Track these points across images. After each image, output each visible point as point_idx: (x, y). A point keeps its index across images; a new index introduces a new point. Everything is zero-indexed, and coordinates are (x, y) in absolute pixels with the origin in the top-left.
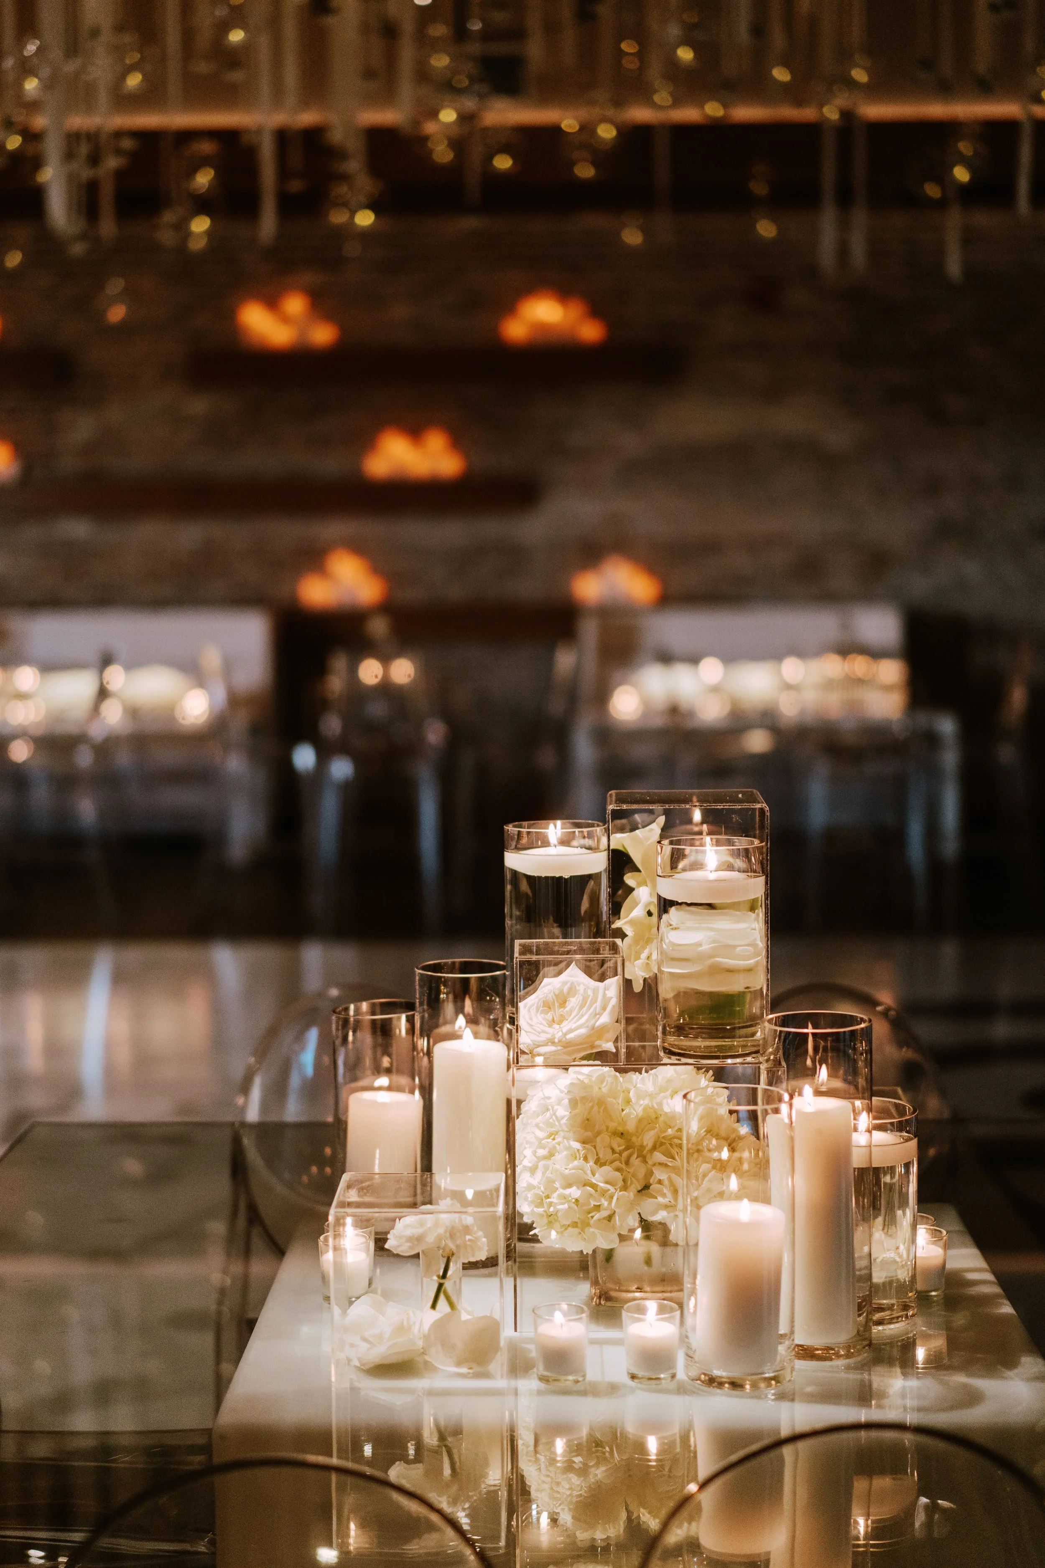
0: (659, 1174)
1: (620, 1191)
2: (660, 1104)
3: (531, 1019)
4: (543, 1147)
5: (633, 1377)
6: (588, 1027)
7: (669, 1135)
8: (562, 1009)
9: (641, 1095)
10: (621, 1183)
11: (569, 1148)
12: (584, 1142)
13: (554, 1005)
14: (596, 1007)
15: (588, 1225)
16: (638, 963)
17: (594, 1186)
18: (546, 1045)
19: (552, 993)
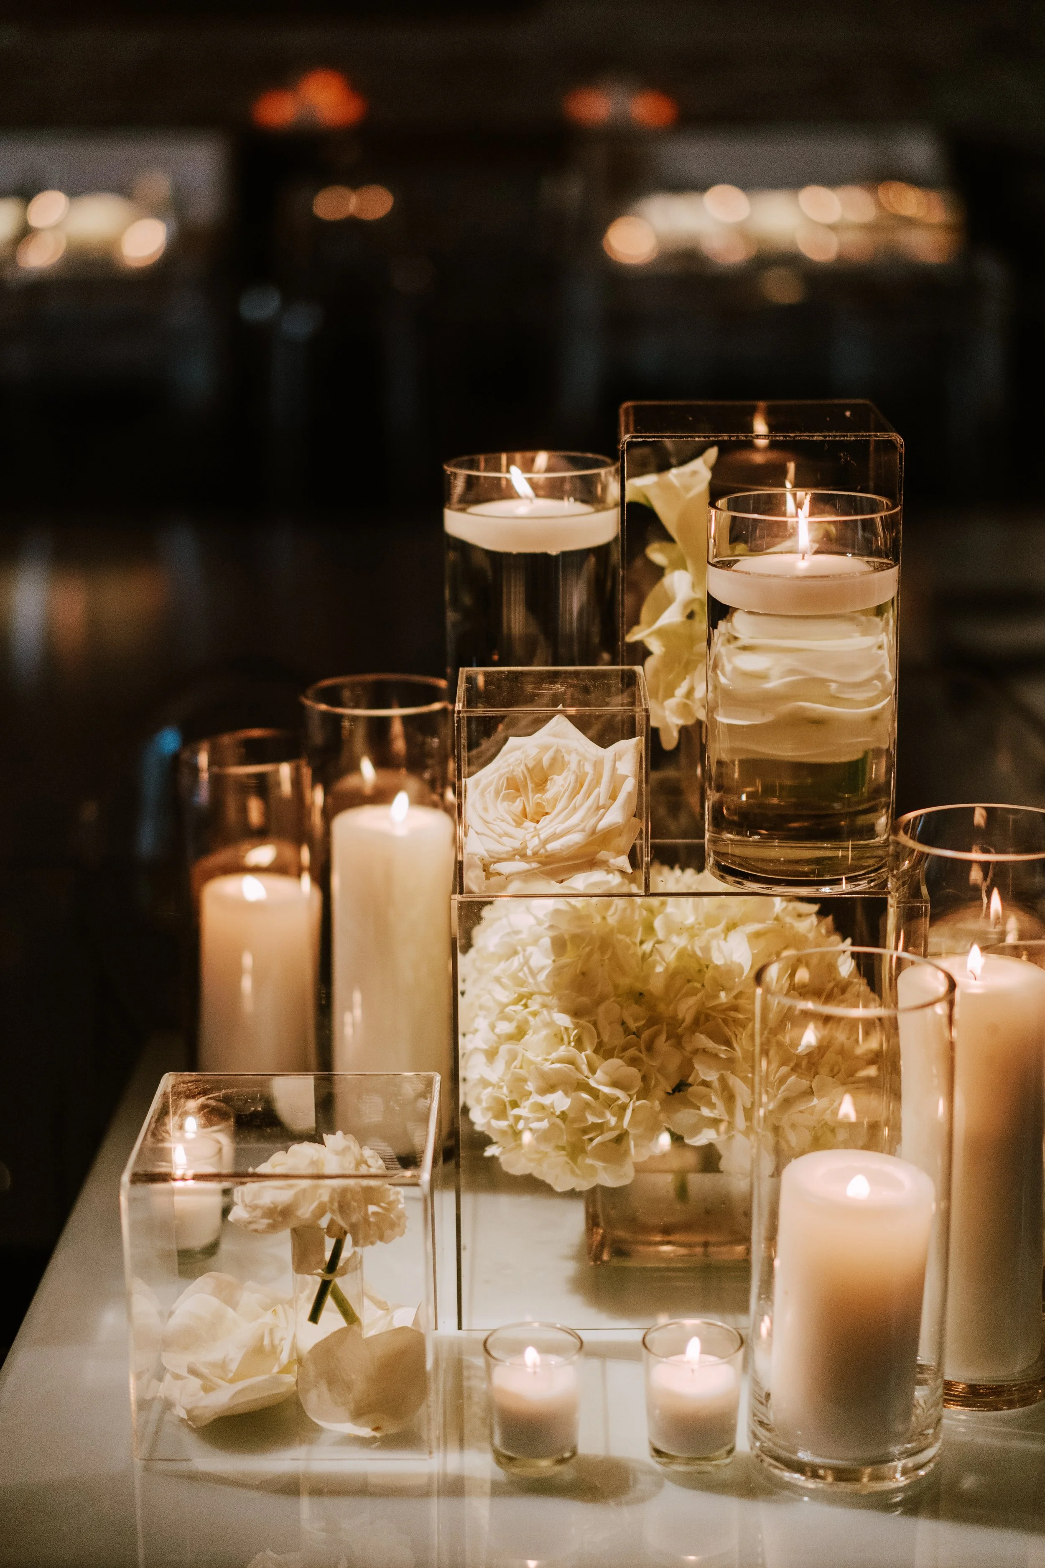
0: (705, 1072)
1: (638, 1099)
2: (707, 949)
3: (486, 809)
4: (508, 1019)
5: (658, 1452)
6: (583, 830)
7: (722, 1004)
8: (539, 795)
9: (674, 928)
10: (638, 1084)
11: (550, 1024)
12: (576, 1013)
13: (526, 786)
14: (599, 796)
15: (583, 1151)
16: (671, 703)
17: (594, 1093)
18: (510, 858)
19: (522, 767)
